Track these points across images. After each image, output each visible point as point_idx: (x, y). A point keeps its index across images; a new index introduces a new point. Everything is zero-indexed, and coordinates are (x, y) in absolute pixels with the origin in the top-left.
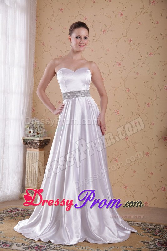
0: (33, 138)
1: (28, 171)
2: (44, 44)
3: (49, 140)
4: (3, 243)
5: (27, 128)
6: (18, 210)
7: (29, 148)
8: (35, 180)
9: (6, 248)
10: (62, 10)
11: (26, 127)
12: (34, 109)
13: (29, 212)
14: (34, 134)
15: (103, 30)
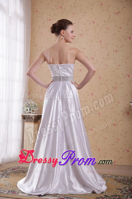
0: (29, 114)
1: (25, 139)
2: (36, 45)
4: (12, 191)
5: (25, 107)
6: (20, 168)
7: (26, 122)
10: (50, 20)
12: (29, 93)
14: (30, 111)
15: (80, 34)
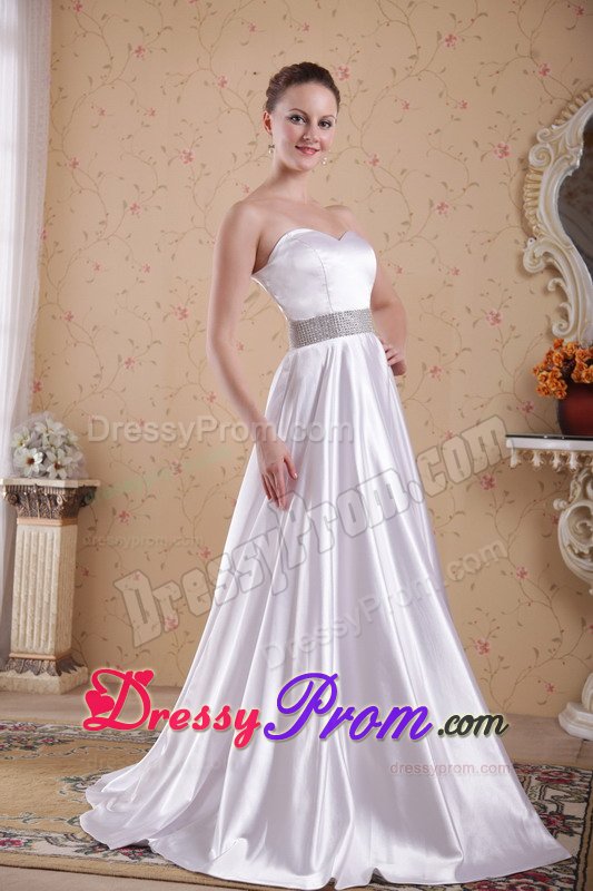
0: (41, 482)
2: (75, 164)
3: (94, 488)
5: (20, 448)
6: (2, 728)
7: (25, 515)
8: (48, 625)
9: (17, 853)
10: (139, 50)
11: (16, 443)
12: (39, 384)
14: (43, 469)
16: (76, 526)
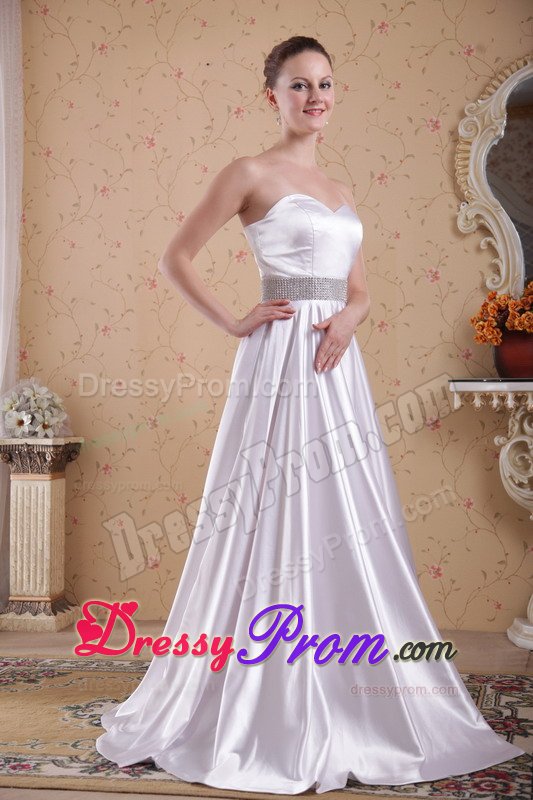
0: (31, 441)
1: (16, 543)
2: (48, 153)
3: (79, 444)
4: (8, 761)
5: (11, 411)
6: (6, 664)
7: (17, 471)
8: (43, 570)
9: (27, 776)
10: (102, 48)
11: (7, 407)
12: (25, 353)
13: (43, 665)
14: (32, 429)
15: (234, 110)
16: (64, 480)
